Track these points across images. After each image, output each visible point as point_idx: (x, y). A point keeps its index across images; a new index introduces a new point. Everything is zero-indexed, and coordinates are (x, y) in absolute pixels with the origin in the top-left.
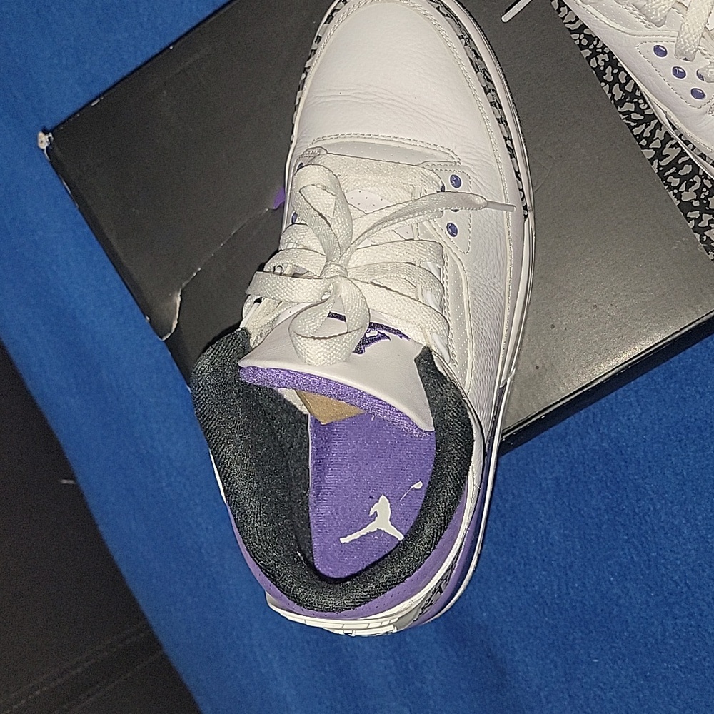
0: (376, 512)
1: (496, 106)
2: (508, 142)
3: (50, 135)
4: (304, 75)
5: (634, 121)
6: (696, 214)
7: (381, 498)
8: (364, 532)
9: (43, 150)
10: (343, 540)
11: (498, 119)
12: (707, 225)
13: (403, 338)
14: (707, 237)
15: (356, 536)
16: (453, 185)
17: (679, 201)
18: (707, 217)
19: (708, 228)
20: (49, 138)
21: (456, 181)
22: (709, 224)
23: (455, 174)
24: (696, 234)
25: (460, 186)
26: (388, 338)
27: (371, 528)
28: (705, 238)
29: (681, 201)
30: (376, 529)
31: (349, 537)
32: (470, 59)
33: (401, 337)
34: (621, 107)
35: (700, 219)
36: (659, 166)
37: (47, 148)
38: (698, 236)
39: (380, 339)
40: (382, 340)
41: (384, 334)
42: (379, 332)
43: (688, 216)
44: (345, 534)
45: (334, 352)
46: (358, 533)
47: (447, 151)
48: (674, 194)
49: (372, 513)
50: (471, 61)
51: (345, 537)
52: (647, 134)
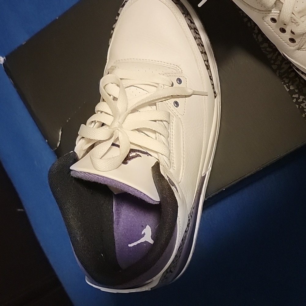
0: (145, 233)
1: (200, 46)
2: (206, 62)
3: (5, 58)
4: (112, 31)
5: (268, 51)
6: (297, 96)
7: (147, 226)
8: (139, 242)
9: (1, 64)
10: (130, 245)
11: (201, 52)
12: (302, 101)
13: (149, 156)
14: (302, 107)
15: (135, 244)
16: (178, 83)
17: (289, 90)
18: (302, 97)
19: (303, 102)
20: (4, 59)
21: (179, 81)
22: (303, 100)
23: (179, 77)
24: (297, 105)
25: (181, 83)
26: (141, 156)
27: (142, 240)
28: (301, 107)
29: (290, 89)
30: (144, 241)
31: (132, 244)
32: (187, 23)
33: (148, 156)
34: (262, 45)
35: (299, 98)
36: (279, 73)
37: (3, 64)
38: (297, 106)
39: (136, 157)
40: (137, 158)
41: (139, 155)
42: (136, 154)
43: (293, 96)
44: (130, 242)
45: (110, 165)
46: (136, 242)
47: (176, 67)
48: (286, 86)
49: (143, 233)
50: (188, 25)
51: (131, 244)
52: (274, 58)
